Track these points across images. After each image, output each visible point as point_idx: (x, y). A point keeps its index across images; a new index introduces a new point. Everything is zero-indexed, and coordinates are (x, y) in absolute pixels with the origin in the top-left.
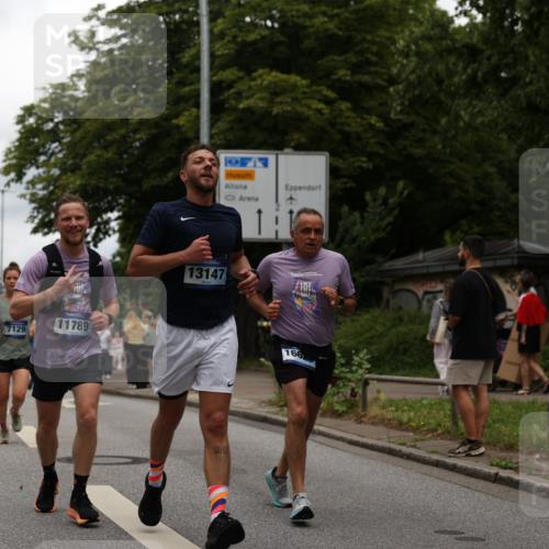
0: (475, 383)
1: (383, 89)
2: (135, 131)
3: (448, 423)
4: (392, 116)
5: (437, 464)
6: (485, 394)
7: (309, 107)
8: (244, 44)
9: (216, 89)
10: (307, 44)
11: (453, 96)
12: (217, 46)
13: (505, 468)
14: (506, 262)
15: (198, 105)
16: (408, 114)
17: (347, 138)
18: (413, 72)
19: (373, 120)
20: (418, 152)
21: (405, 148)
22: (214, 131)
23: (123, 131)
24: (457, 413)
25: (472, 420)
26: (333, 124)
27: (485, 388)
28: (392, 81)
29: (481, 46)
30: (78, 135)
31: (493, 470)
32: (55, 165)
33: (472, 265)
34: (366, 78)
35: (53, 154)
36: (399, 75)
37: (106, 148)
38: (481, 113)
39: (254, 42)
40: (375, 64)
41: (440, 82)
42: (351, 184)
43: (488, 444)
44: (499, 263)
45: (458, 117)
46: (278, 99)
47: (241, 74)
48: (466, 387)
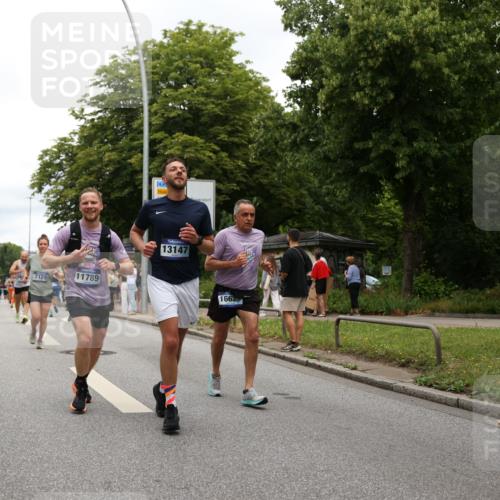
0: (295, 310)
1: (246, 146)
2: (107, 166)
3: (281, 333)
4: (250, 161)
5: (274, 356)
6: (301, 316)
7: (204, 155)
8: (168, 118)
9: (152, 143)
10: (203, 119)
11: (283, 151)
12: (153, 119)
13: (312, 358)
14: (313, 243)
15: (142, 152)
16: (259, 160)
17: (225, 172)
18: (262, 137)
19: (240, 163)
20: (265, 181)
21: (257, 179)
22: (152, 166)
23: (99, 166)
24: (285, 327)
25: (294, 331)
26: (218, 165)
27: (301, 314)
28: (250, 141)
29: (299, 123)
30: (74, 167)
31: (305, 359)
32: (60, 184)
33: (293, 245)
34: (236, 140)
35: (59, 177)
36: (254, 138)
37: (90, 175)
38: (298, 160)
39: (174, 118)
40: (241, 132)
41: (276, 143)
42: (228, 198)
43: (302, 344)
44: (309, 244)
45: (286, 162)
46: (188, 150)
47: (167, 135)
48: (290, 312)
